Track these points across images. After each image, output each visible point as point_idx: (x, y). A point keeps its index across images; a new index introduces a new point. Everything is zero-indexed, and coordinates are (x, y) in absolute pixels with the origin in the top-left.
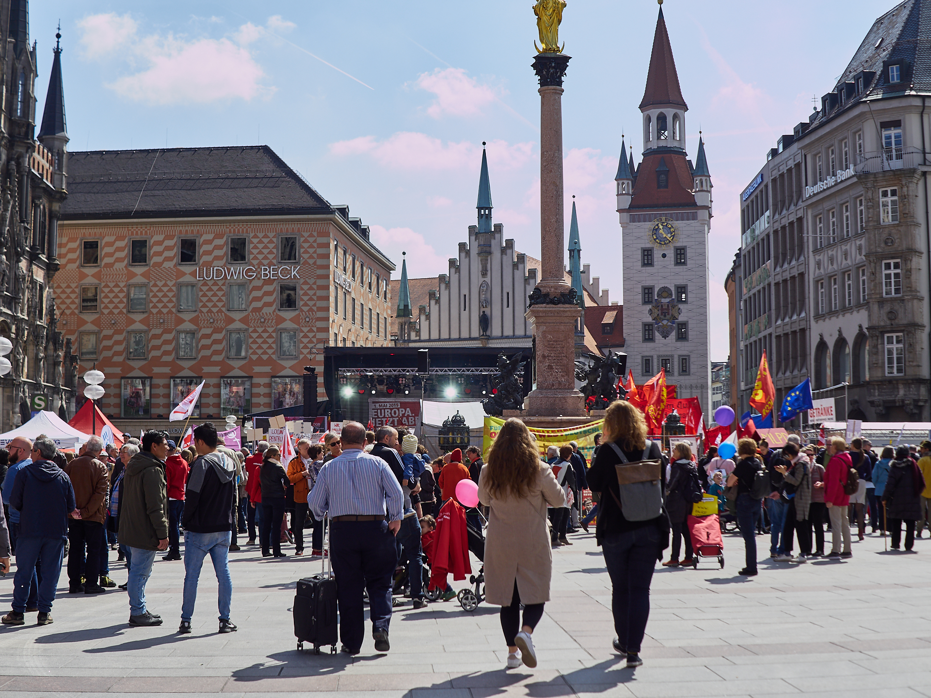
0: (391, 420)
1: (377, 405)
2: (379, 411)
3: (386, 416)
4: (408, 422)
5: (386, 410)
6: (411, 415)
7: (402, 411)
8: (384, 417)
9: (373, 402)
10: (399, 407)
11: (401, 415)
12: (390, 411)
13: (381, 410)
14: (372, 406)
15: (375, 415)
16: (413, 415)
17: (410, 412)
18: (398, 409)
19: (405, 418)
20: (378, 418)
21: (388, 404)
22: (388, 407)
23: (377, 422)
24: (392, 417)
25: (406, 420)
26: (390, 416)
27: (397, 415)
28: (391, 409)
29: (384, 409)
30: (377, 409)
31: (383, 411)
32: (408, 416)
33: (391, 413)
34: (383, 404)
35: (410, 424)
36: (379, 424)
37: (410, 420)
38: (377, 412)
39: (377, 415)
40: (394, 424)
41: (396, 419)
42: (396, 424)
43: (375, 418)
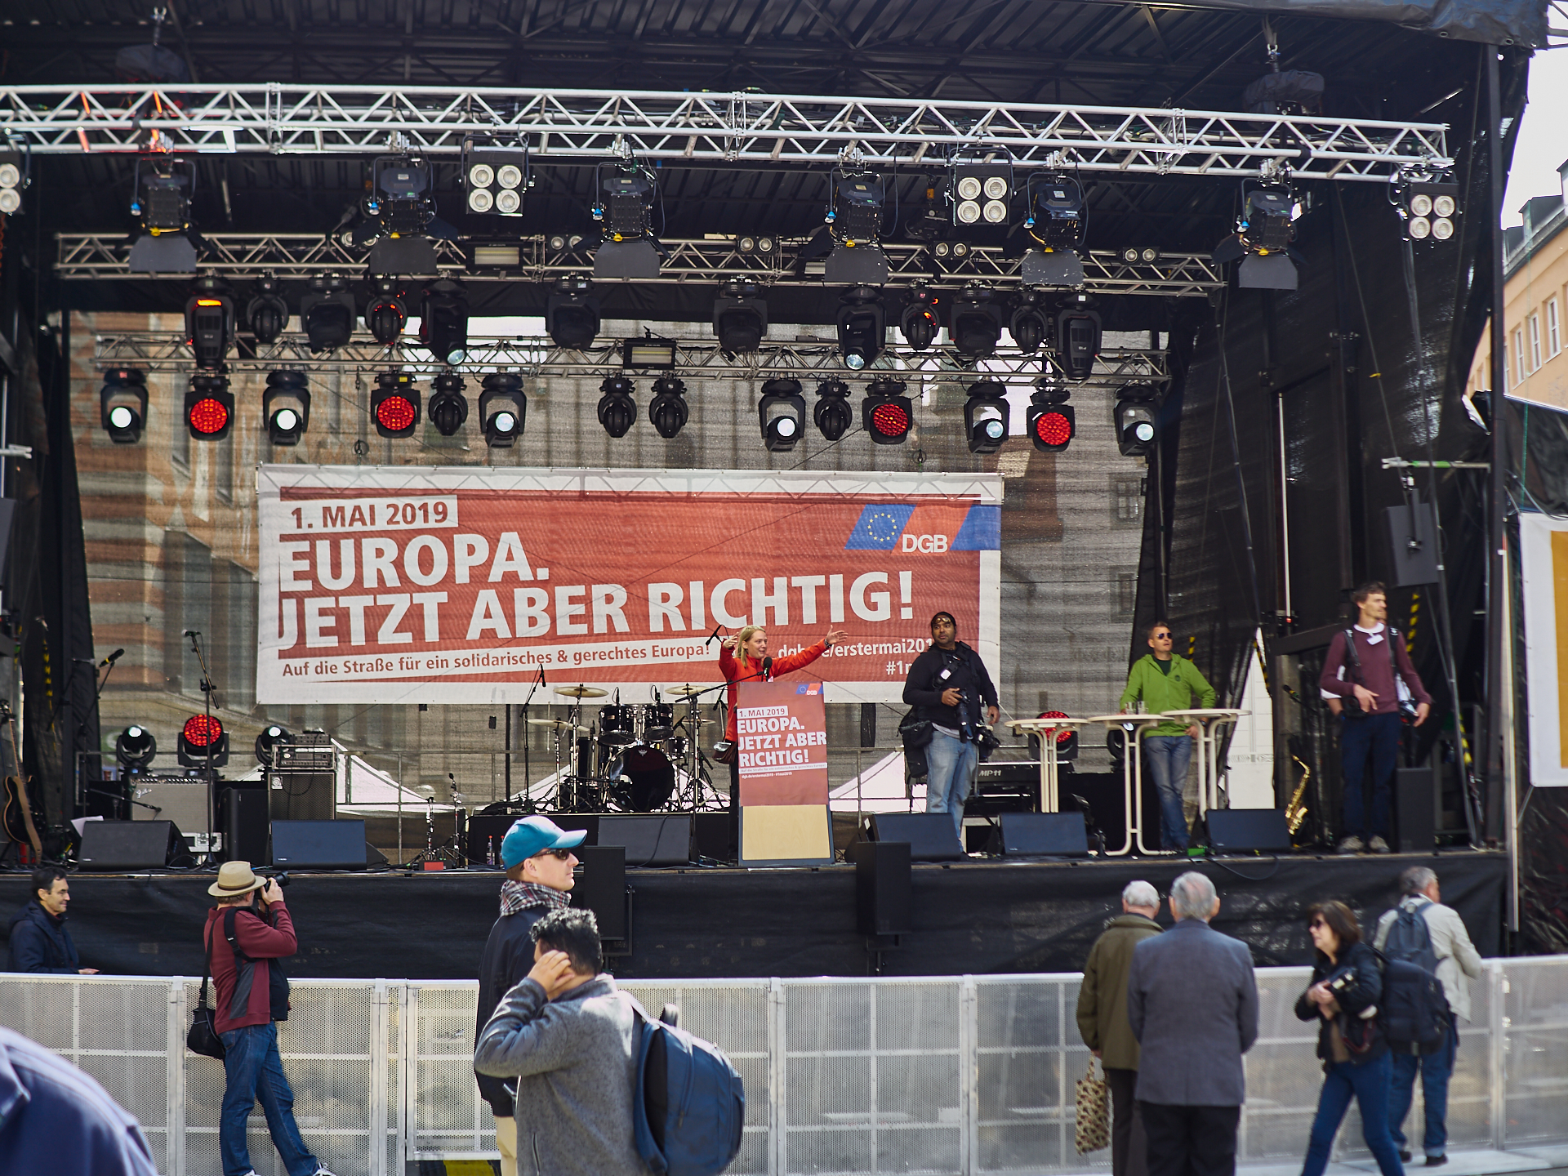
0: (400, 604)
1: (313, 510)
2: (323, 549)
3: (370, 582)
4: (510, 618)
5: (369, 546)
6: (525, 574)
7: (470, 551)
8: (357, 588)
9: (287, 494)
10: (452, 521)
11: (462, 576)
12: (391, 548)
13: (335, 541)
14: (277, 517)
15: (298, 576)
16: (543, 574)
17: (520, 554)
18: (446, 536)
19: (487, 598)
20: (319, 591)
21: (380, 503)
22: (381, 524)
23: (314, 623)
24: (407, 585)
25: (496, 609)
26: (392, 580)
27: (439, 571)
28: (402, 539)
29: (358, 537)
30: (312, 538)
31: (347, 547)
32: (511, 579)
33: (399, 564)
34: (349, 505)
35: (523, 630)
36: (324, 632)
37: (521, 609)
38: (311, 556)
39: (311, 575)
40: (419, 634)
41: (431, 603)
42: (432, 633)
43: (300, 597)
